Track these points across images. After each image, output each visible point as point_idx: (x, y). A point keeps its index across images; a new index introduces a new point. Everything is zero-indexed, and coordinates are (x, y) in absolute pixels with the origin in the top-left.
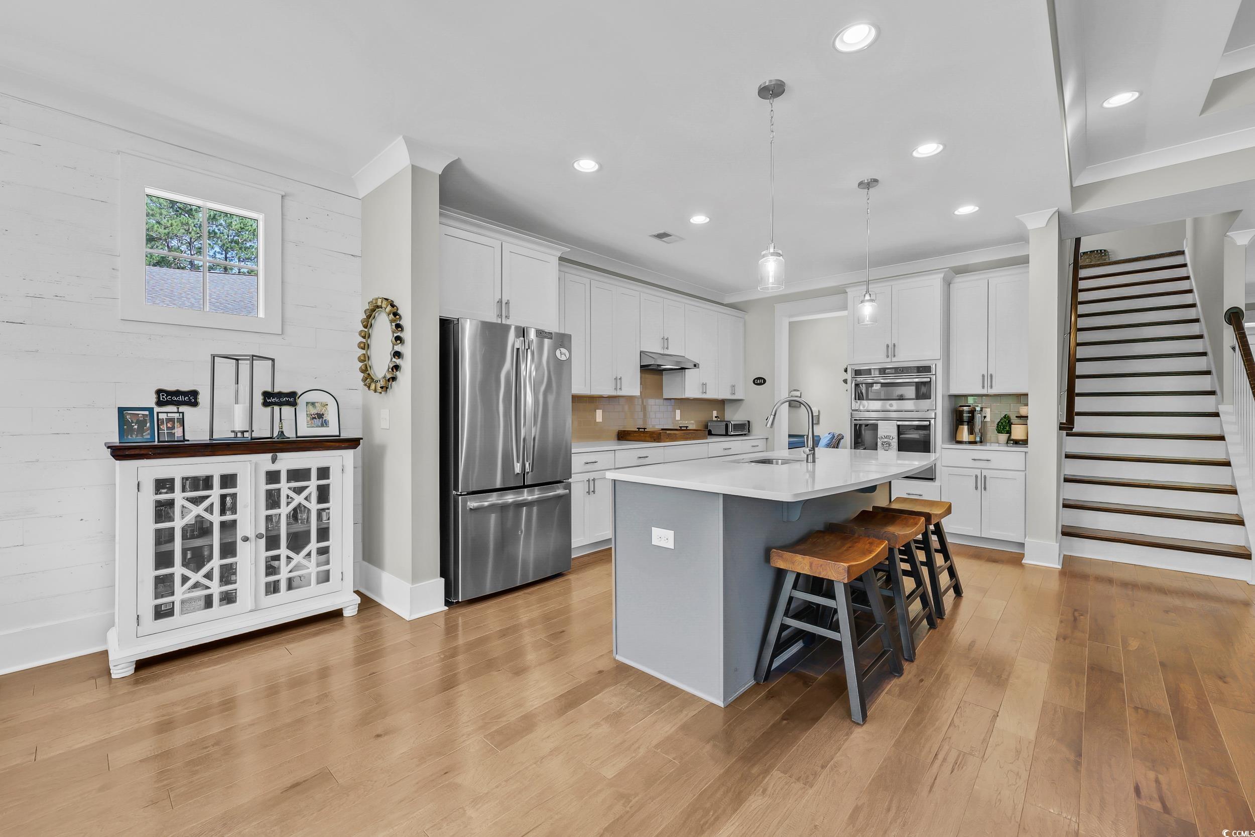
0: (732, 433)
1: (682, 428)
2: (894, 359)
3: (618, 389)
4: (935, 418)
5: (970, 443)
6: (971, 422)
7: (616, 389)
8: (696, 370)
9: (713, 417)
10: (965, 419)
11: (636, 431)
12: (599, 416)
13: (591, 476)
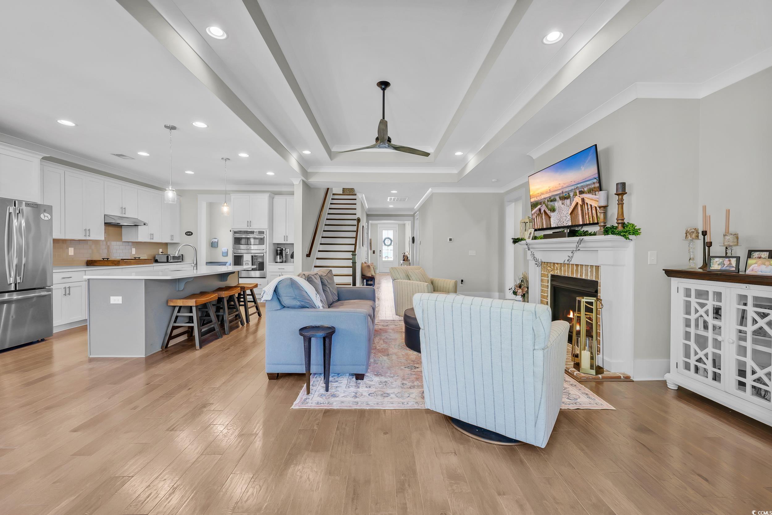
0: (171, 261)
1: (136, 258)
2: (250, 228)
3: (87, 235)
4: (266, 253)
5: (280, 262)
6: (281, 254)
7: (85, 236)
8: (145, 226)
9: (159, 252)
10: (279, 253)
11: (101, 260)
12: (71, 251)
13: (67, 285)
